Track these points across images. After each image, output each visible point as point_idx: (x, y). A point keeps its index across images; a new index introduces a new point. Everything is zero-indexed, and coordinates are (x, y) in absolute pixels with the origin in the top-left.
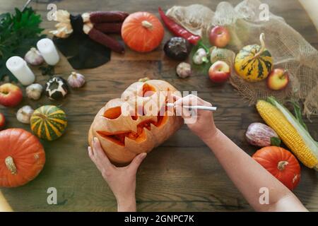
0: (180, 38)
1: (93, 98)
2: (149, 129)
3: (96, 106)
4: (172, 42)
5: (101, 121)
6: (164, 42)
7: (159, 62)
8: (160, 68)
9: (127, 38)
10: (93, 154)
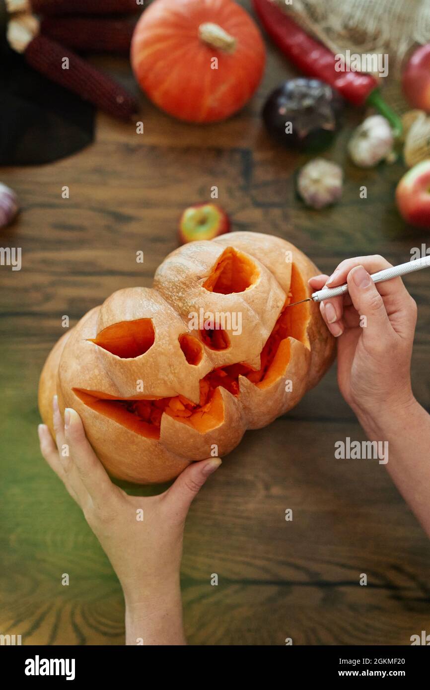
0: (314, 83)
1: (45, 262)
2: (234, 391)
3: (53, 284)
4: (291, 96)
5: (89, 358)
6: (264, 91)
7: (246, 154)
8: (247, 171)
9: (151, 76)
10: (55, 447)
